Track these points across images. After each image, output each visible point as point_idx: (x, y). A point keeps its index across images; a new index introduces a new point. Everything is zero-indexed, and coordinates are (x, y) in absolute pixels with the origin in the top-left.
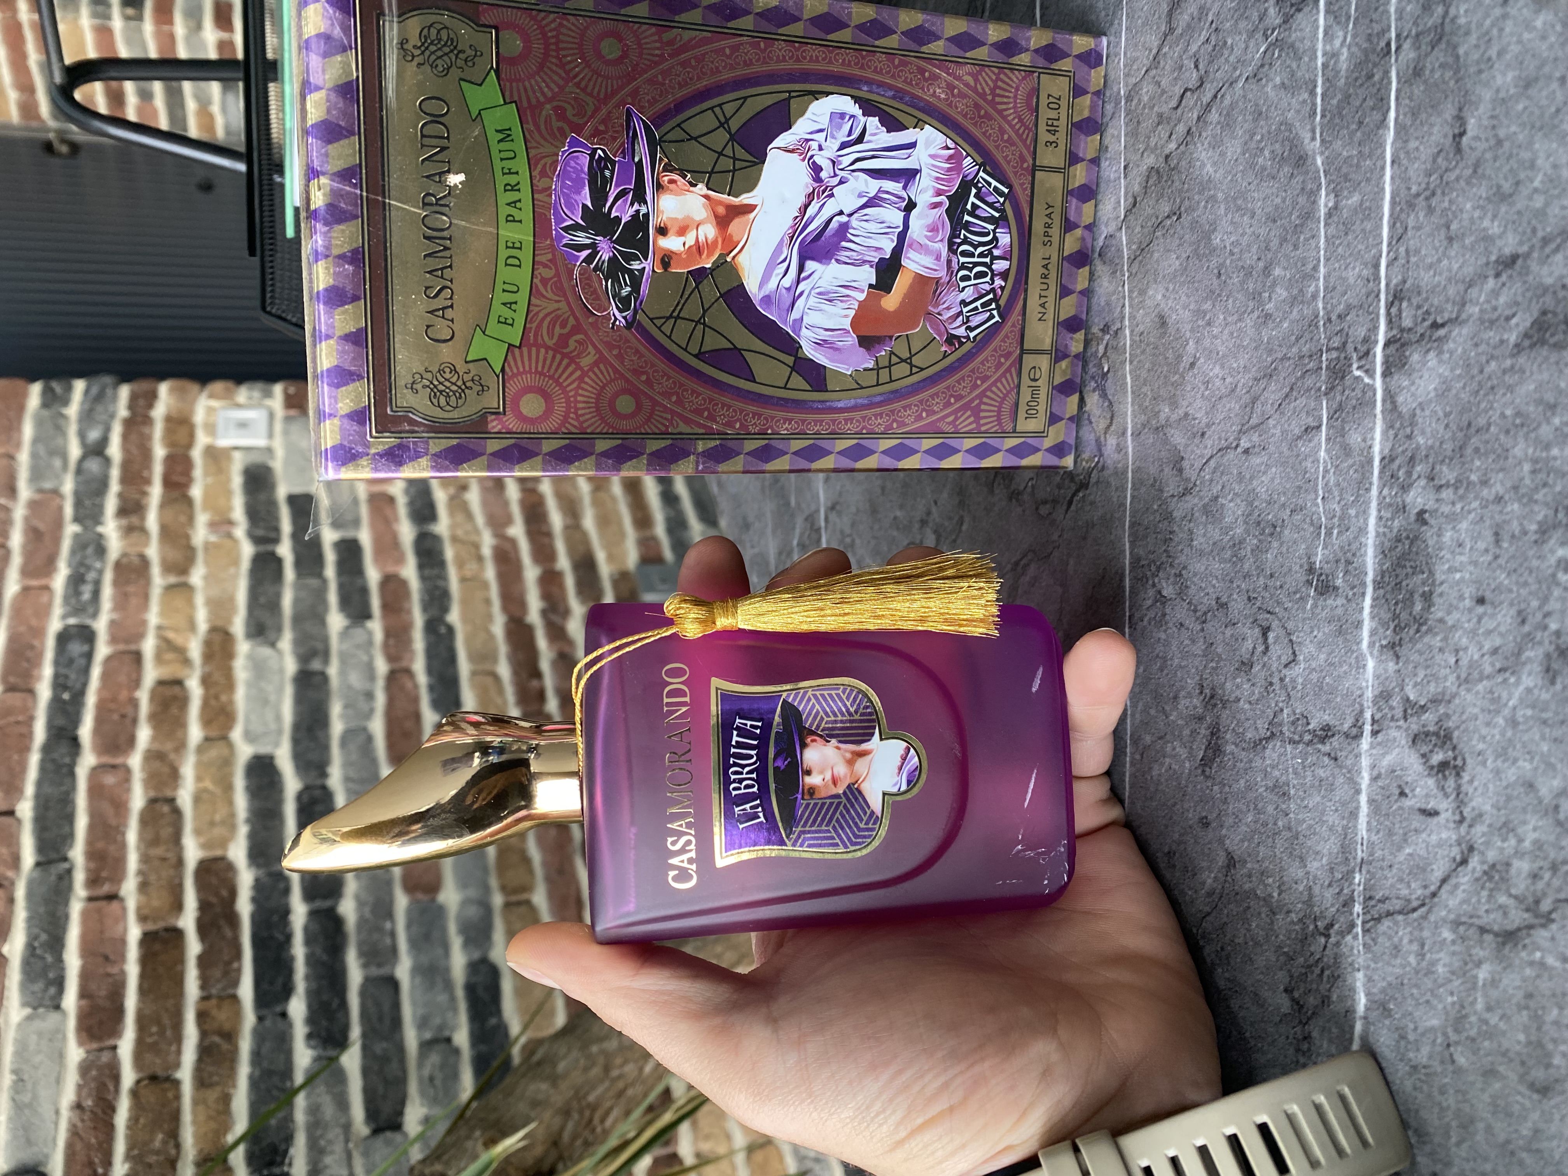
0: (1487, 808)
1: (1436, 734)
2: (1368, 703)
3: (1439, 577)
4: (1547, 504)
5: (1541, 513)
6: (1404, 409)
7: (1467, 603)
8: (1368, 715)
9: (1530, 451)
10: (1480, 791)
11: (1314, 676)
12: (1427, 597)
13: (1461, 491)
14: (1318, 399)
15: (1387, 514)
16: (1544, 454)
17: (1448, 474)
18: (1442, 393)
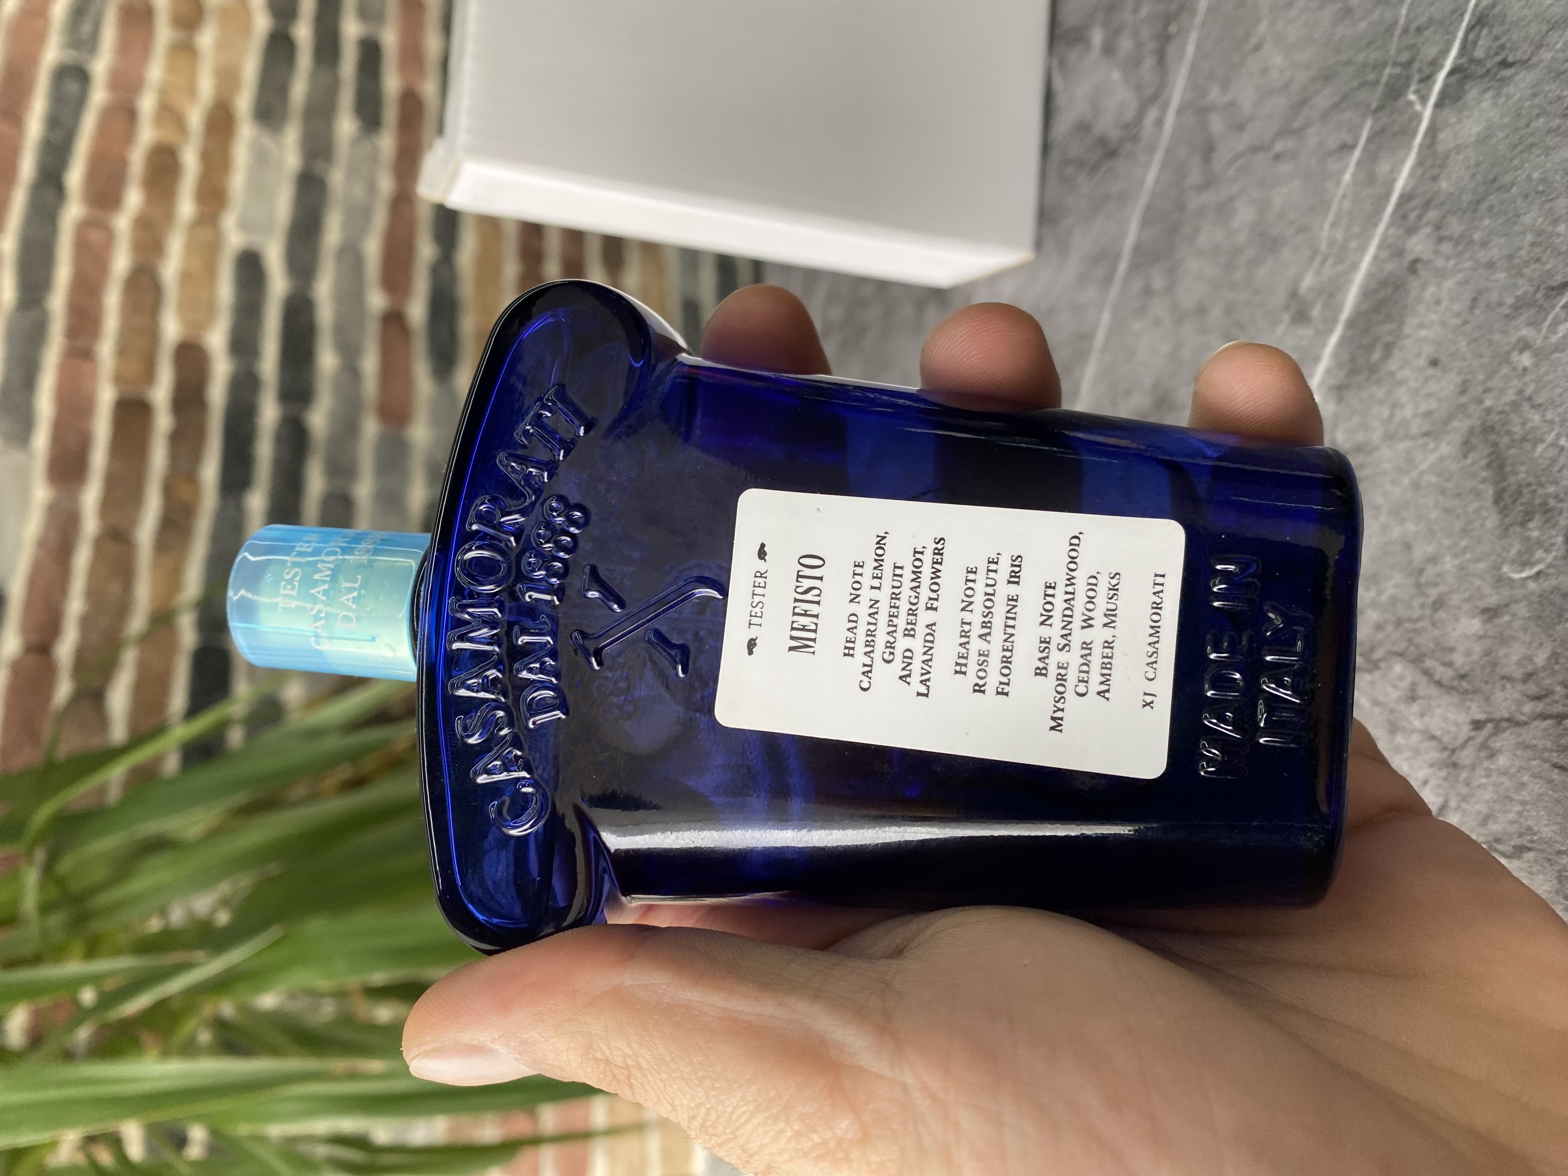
3: (1407, 330)
4: (1531, 280)
5: (1524, 287)
6: (1441, 148)
7: (1422, 362)
9: (1540, 220)
12: (1388, 349)
13: (1460, 248)
14: (1364, 117)
15: (1384, 255)
16: (1550, 229)
17: (1455, 227)
18: (1483, 140)
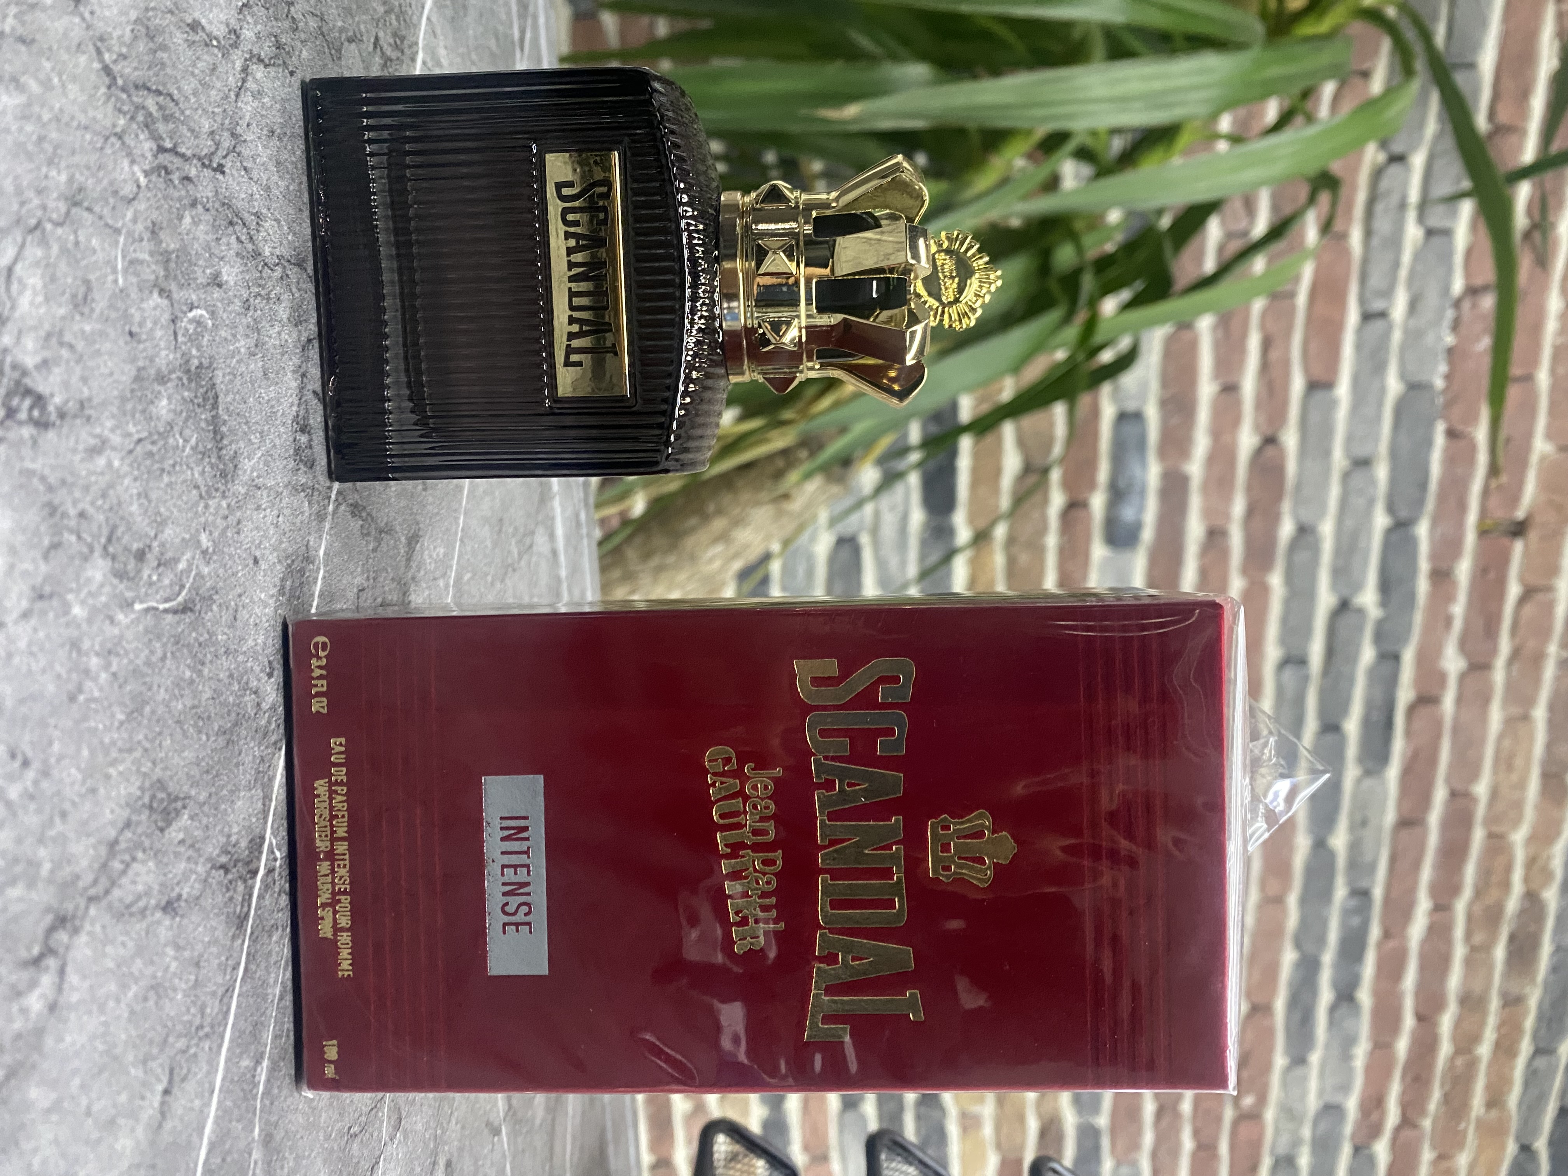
0: (290, 375)
1: (301, 460)
2: (330, 517)
3: (272, 604)
4: (204, 625)
5: (208, 618)
6: (260, 792)
8: (331, 508)
9: (200, 687)
10: (290, 391)
11: (352, 567)
12: (282, 589)
13: (245, 678)
16: (194, 676)
17: (249, 703)
18: (235, 791)
